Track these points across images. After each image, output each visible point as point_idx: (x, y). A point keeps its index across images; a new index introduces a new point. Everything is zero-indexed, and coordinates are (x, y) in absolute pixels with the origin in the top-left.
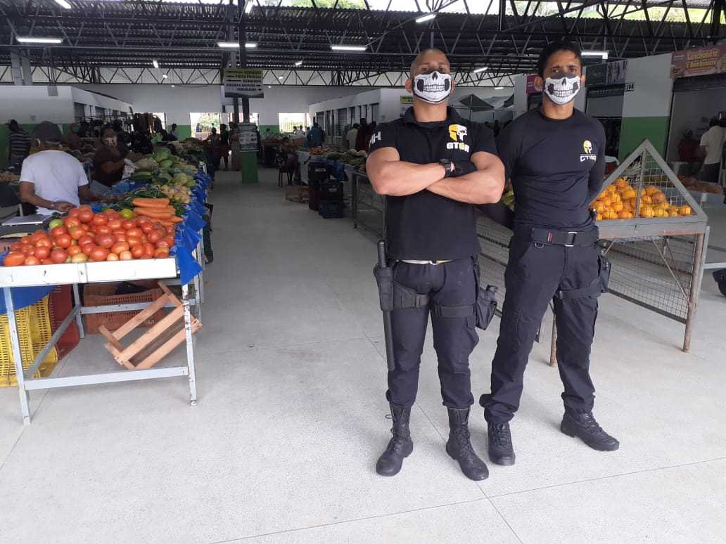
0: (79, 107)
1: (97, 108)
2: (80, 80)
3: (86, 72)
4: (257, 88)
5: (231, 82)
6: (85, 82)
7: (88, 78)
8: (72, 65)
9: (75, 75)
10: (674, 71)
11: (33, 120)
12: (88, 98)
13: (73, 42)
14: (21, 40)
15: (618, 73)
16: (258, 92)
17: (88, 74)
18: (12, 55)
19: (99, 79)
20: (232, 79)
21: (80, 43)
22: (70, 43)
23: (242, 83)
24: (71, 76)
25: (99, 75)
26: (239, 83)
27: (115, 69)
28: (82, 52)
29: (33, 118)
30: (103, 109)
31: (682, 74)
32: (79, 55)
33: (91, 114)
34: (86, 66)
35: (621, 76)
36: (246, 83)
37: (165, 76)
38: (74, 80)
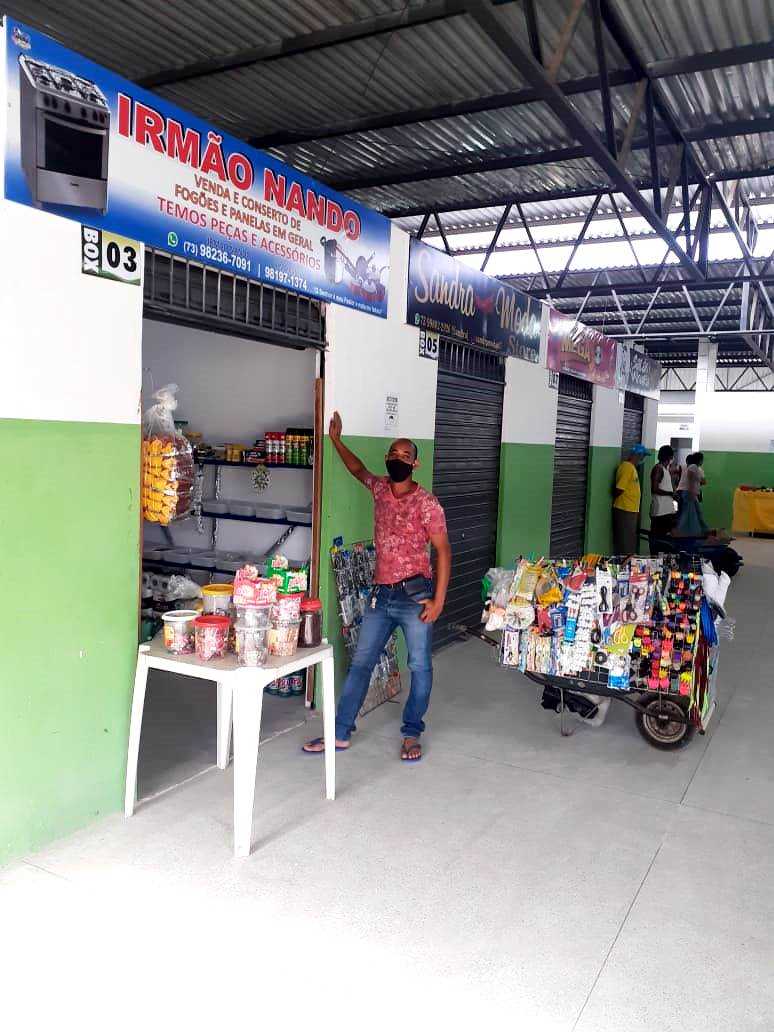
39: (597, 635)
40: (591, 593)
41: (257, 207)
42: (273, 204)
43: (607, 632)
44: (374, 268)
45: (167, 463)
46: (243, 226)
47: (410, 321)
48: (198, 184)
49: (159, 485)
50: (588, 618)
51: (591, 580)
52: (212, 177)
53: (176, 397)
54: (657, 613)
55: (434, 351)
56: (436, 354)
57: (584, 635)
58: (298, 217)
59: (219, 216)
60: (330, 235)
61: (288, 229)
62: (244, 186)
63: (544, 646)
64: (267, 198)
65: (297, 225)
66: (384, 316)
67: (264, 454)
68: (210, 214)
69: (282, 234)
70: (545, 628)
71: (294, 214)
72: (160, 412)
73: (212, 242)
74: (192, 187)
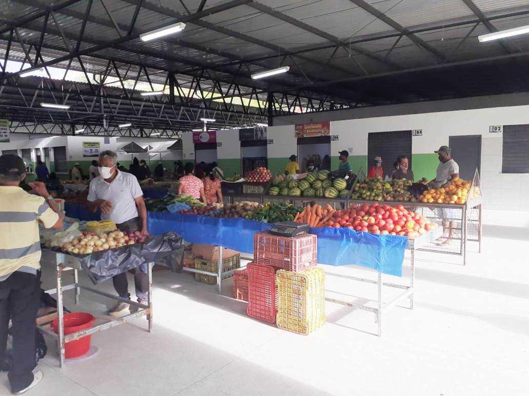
10: (297, 134)
15: (262, 133)
16: (5, 138)
31: (302, 136)
35: (264, 135)
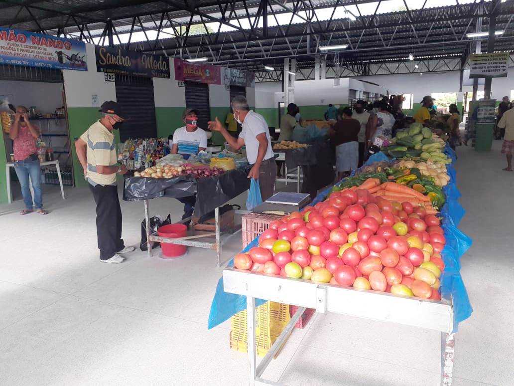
0: (353, 92)
1: (364, 92)
2: (355, 73)
3: (361, 68)
4: (502, 68)
5: (476, 66)
6: (359, 75)
7: (361, 72)
8: (352, 64)
9: (353, 71)
11: (322, 102)
12: (359, 86)
13: (354, 48)
14: (322, 49)
16: (502, 72)
17: (362, 69)
18: (316, 61)
19: (369, 73)
20: (477, 62)
21: (358, 48)
22: (353, 49)
23: (487, 65)
24: (350, 71)
25: (369, 70)
26: (485, 65)
27: (380, 65)
28: (359, 54)
29: (322, 101)
30: (369, 93)
32: (357, 56)
33: (360, 96)
34: (361, 64)
36: (491, 65)
37: (417, 67)
38: (352, 74)
39: (142, 157)
40: (141, 147)
41: (30, 47)
42: (36, 45)
43: (145, 157)
44: (79, 57)
45: (8, 117)
46: (25, 53)
47: (99, 70)
48: (8, 45)
49: (7, 123)
50: (140, 154)
51: (142, 144)
52: (13, 42)
53: (9, 101)
54: (155, 151)
55: (113, 79)
56: (114, 80)
57: (139, 158)
58: (45, 47)
59: (16, 52)
60: (59, 50)
61: (42, 51)
62: (24, 42)
63: (131, 162)
64: (33, 44)
65: (46, 49)
66: (86, 70)
67: (57, 115)
68: (13, 52)
69: (40, 53)
70: (132, 158)
71: (44, 46)
72: (5, 105)
73: (15, 59)
74: (6, 46)
